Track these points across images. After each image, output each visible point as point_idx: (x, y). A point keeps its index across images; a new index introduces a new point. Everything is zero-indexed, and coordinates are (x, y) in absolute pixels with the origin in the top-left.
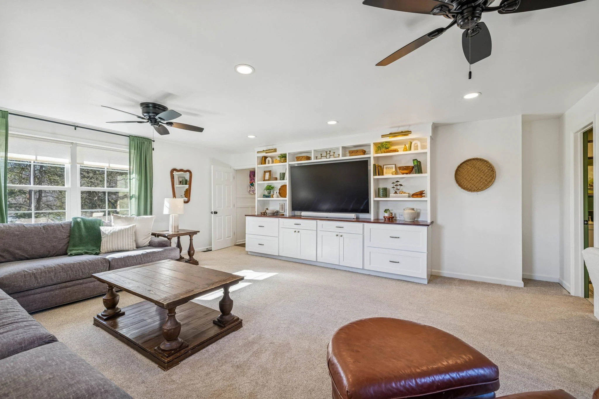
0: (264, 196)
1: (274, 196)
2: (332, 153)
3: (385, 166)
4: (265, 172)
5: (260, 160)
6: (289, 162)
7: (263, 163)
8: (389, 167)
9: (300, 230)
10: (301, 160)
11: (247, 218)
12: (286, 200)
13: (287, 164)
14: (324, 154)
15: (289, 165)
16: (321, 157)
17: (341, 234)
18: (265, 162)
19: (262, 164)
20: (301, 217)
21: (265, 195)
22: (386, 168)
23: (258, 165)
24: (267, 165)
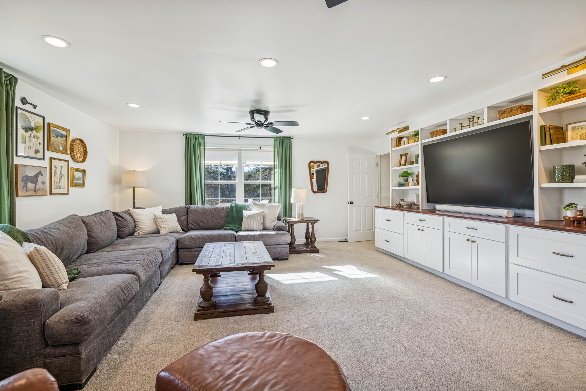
0: (399, 184)
1: (410, 184)
2: (475, 120)
3: (570, 127)
4: (401, 156)
5: (394, 143)
6: (422, 140)
7: (397, 145)
8: (580, 126)
9: (425, 229)
10: (436, 136)
11: (377, 209)
12: (419, 189)
13: (419, 143)
14: (466, 123)
15: (422, 143)
16: (462, 127)
17: (473, 239)
18: (401, 144)
19: (396, 147)
20: (435, 213)
21: (401, 183)
22: (572, 129)
23: (392, 148)
24: (403, 146)
